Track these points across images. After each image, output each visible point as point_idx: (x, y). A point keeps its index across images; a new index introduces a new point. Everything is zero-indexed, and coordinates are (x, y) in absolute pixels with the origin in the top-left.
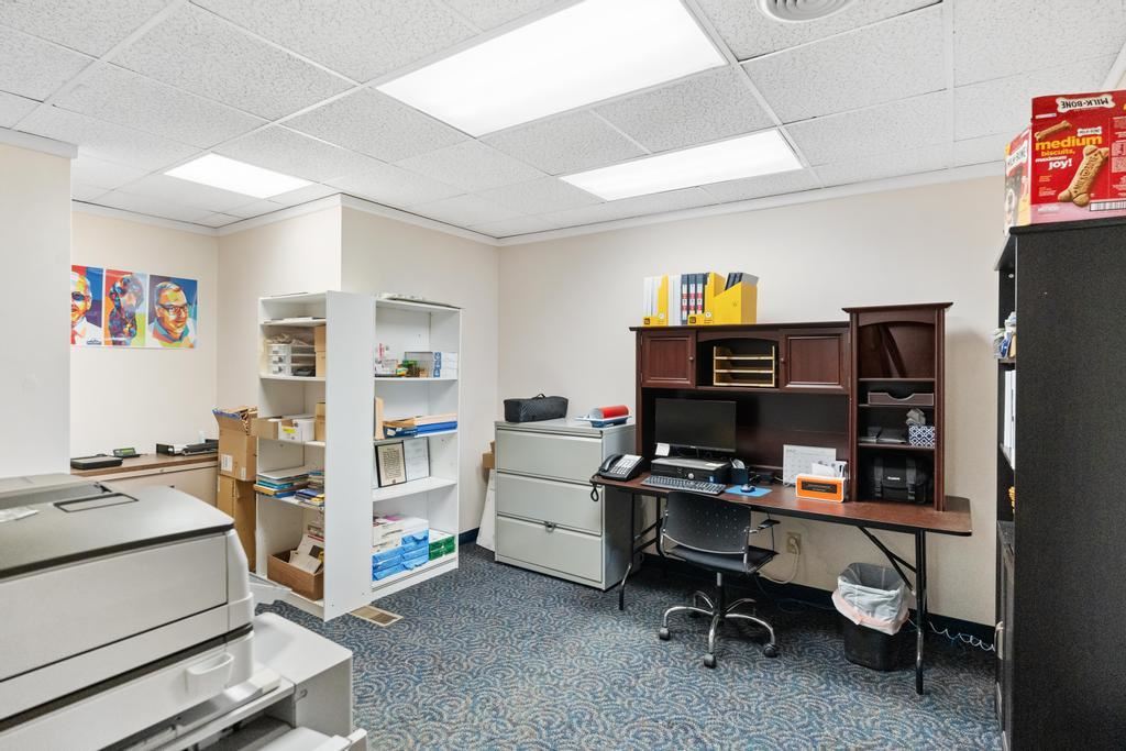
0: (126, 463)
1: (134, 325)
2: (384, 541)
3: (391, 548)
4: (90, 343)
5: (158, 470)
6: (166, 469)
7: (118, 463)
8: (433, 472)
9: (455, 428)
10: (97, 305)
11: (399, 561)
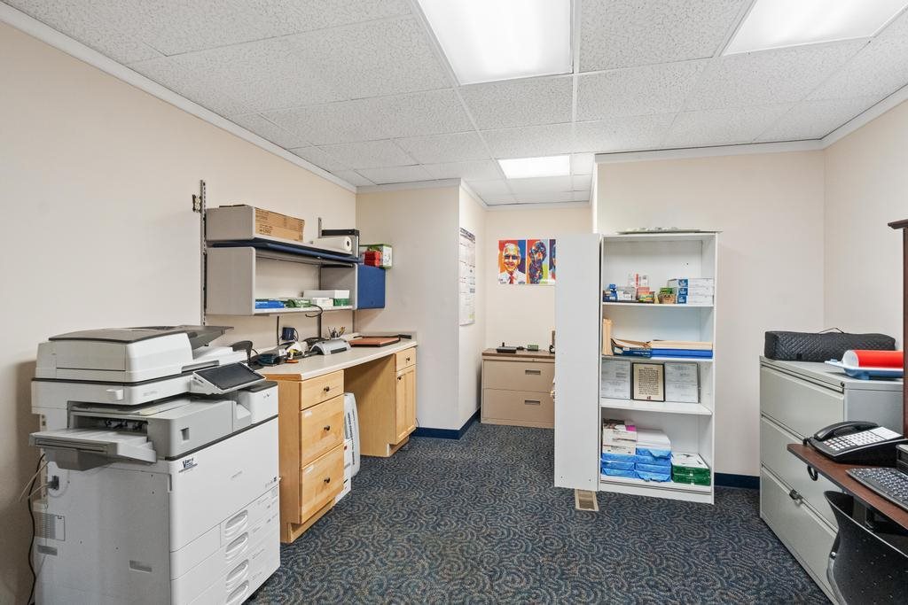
0: (518, 353)
1: (542, 271)
2: (615, 444)
3: (624, 453)
4: (520, 283)
5: (531, 359)
6: (536, 360)
7: (514, 352)
8: (703, 399)
9: (711, 357)
10: (523, 260)
11: (634, 466)
